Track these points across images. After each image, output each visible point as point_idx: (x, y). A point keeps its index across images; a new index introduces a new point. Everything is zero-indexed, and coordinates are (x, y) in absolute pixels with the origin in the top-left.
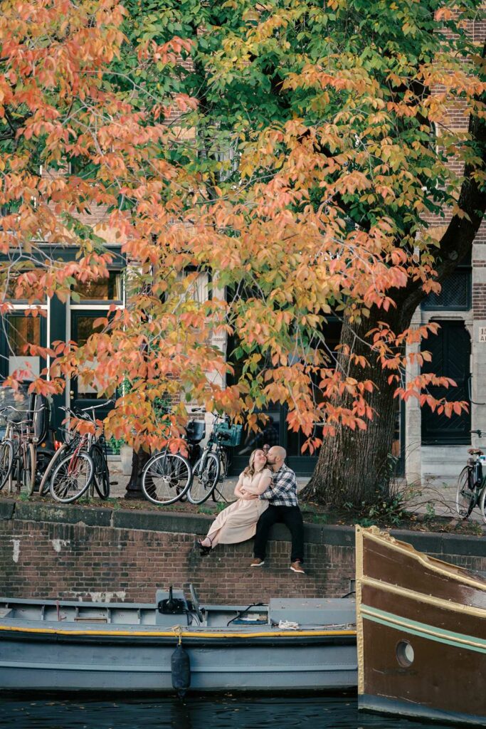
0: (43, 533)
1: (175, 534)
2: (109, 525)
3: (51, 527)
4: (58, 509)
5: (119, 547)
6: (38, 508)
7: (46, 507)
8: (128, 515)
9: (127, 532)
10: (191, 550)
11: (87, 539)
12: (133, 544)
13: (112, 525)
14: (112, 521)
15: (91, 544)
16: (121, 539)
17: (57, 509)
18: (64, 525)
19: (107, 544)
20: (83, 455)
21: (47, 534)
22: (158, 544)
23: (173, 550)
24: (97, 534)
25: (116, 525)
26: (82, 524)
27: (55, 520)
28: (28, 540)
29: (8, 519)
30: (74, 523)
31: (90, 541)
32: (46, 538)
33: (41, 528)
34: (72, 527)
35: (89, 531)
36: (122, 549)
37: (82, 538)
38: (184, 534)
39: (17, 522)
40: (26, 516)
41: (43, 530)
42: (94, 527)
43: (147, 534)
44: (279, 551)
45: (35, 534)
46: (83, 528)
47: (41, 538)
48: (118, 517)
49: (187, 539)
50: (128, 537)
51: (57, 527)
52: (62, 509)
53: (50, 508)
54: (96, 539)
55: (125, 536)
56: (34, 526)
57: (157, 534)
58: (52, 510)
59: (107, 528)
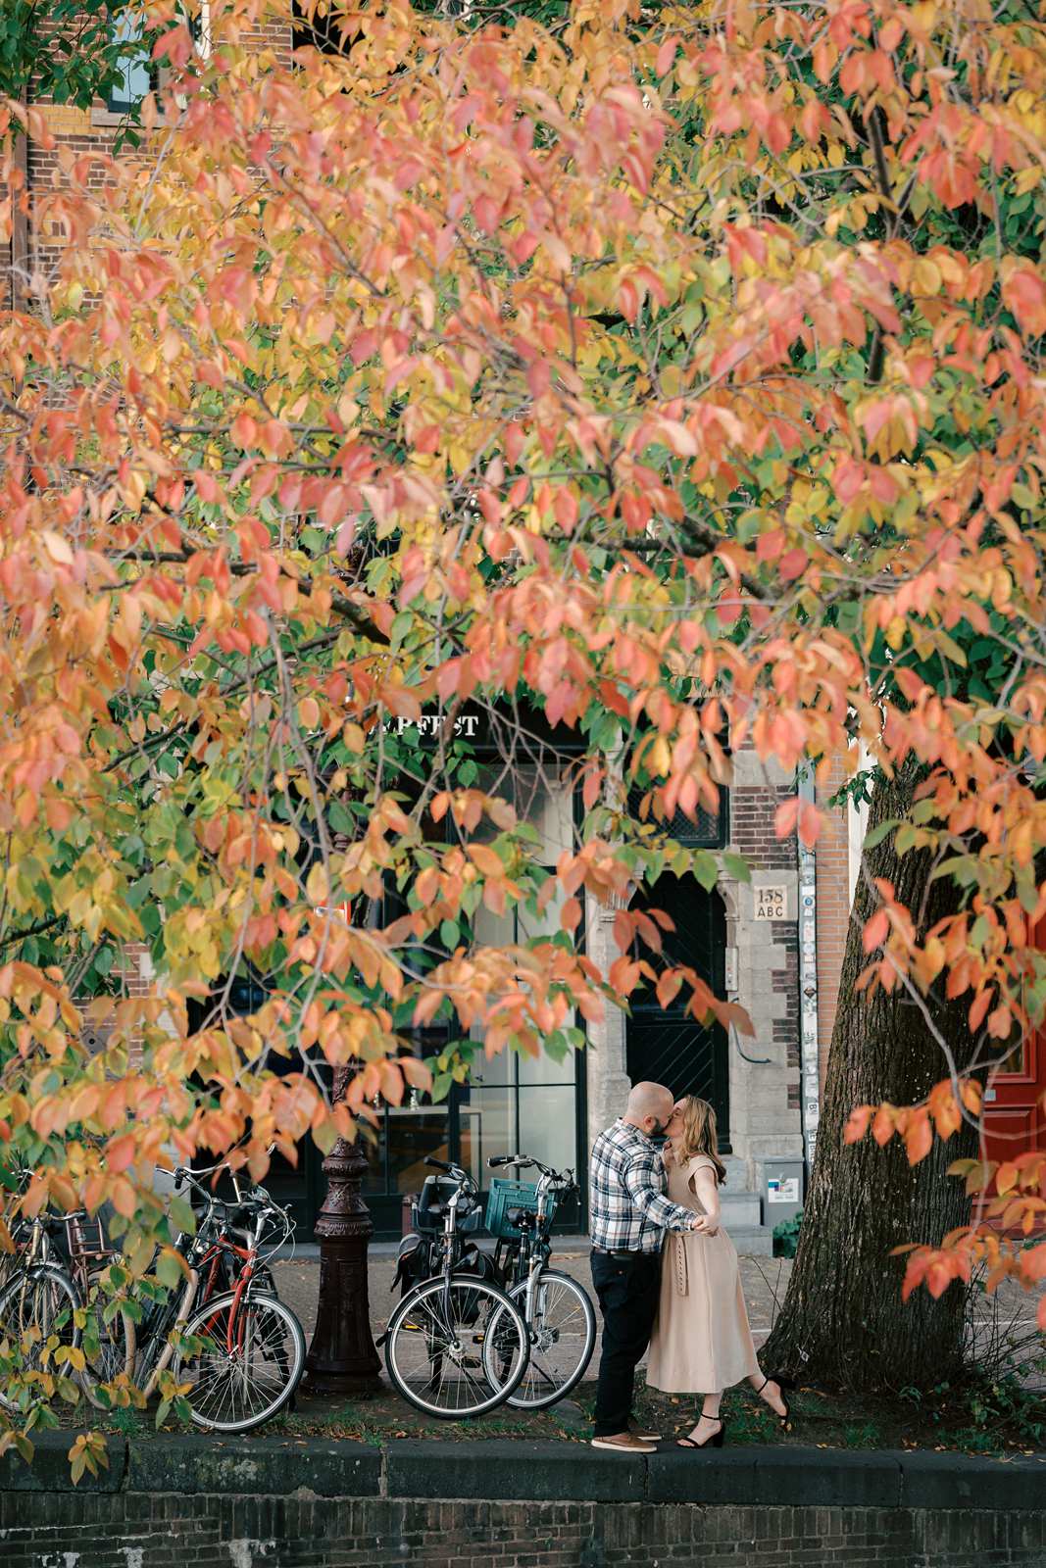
0: (205, 1526)
1: (544, 1505)
2: (376, 1491)
3: (224, 1508)
4: (243, 1456)
5: (403, 1547)
6: (188, 1458)
7: (209, 1455)
8: (427, 1462)
9: (423, 1507)
10: (584, 1546)
11: (320, 1534)
12: (440, 1540)
13: (383, 1492)
14: (382, 1481)
15: (329, 1546)
16: (408, 1528)
17: (238, 1458)
18: (259, 1498)
19: (371, 1544)
20: (259, 1300)
21: (214, 1525)
22: (503, 1535)
23: (541, 1547)
24: (345, 1517)
25: (393, 1492)
26: (304, 1494)
27: (234, 1487)
28: (164, 1547)
29: (110, 1494)
30: (287, 1492)
31: (328, 1537)
32: (213, 1538)
33: (200, 1511)
34: (280, 1503)
35: (326, 1511)
36: (409, 1554)
37: (306, 1531)
38: (567, 1503)
39: (136, 1500)
40: (158, 1483)
41: (204, 1518)
42: (337, 1499)
43: (473, 1509)
44: (799, 1532)
45: (182, 1527)
46: (308, 1505)
47: (199, 1539)
48: (398, 1469)
49: (575, 1514)
50: (425, 1520)
51: (240, 1507)
52: (253, 1457)
53: (220, 1457)
54: (344, 1531)
55: (417, 1519)
56: (180, 1508)
57: (498, 1508)
58: (227, 1462)
59: (371, 1499)
